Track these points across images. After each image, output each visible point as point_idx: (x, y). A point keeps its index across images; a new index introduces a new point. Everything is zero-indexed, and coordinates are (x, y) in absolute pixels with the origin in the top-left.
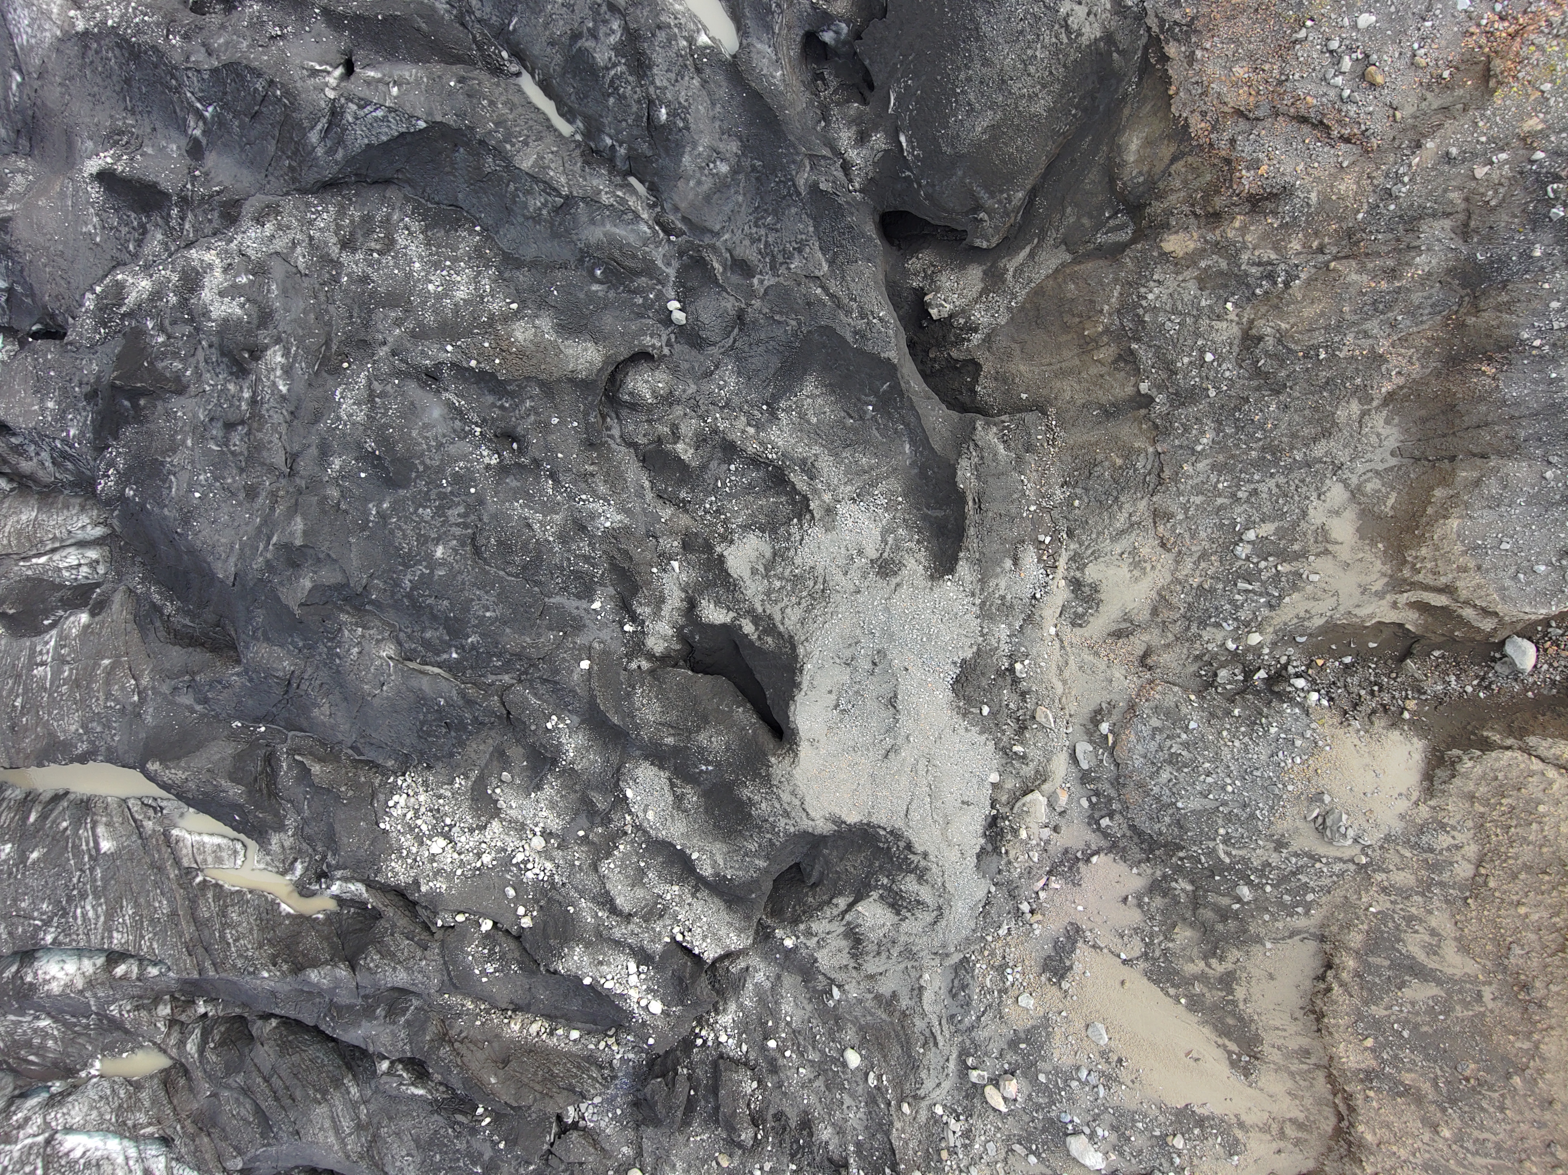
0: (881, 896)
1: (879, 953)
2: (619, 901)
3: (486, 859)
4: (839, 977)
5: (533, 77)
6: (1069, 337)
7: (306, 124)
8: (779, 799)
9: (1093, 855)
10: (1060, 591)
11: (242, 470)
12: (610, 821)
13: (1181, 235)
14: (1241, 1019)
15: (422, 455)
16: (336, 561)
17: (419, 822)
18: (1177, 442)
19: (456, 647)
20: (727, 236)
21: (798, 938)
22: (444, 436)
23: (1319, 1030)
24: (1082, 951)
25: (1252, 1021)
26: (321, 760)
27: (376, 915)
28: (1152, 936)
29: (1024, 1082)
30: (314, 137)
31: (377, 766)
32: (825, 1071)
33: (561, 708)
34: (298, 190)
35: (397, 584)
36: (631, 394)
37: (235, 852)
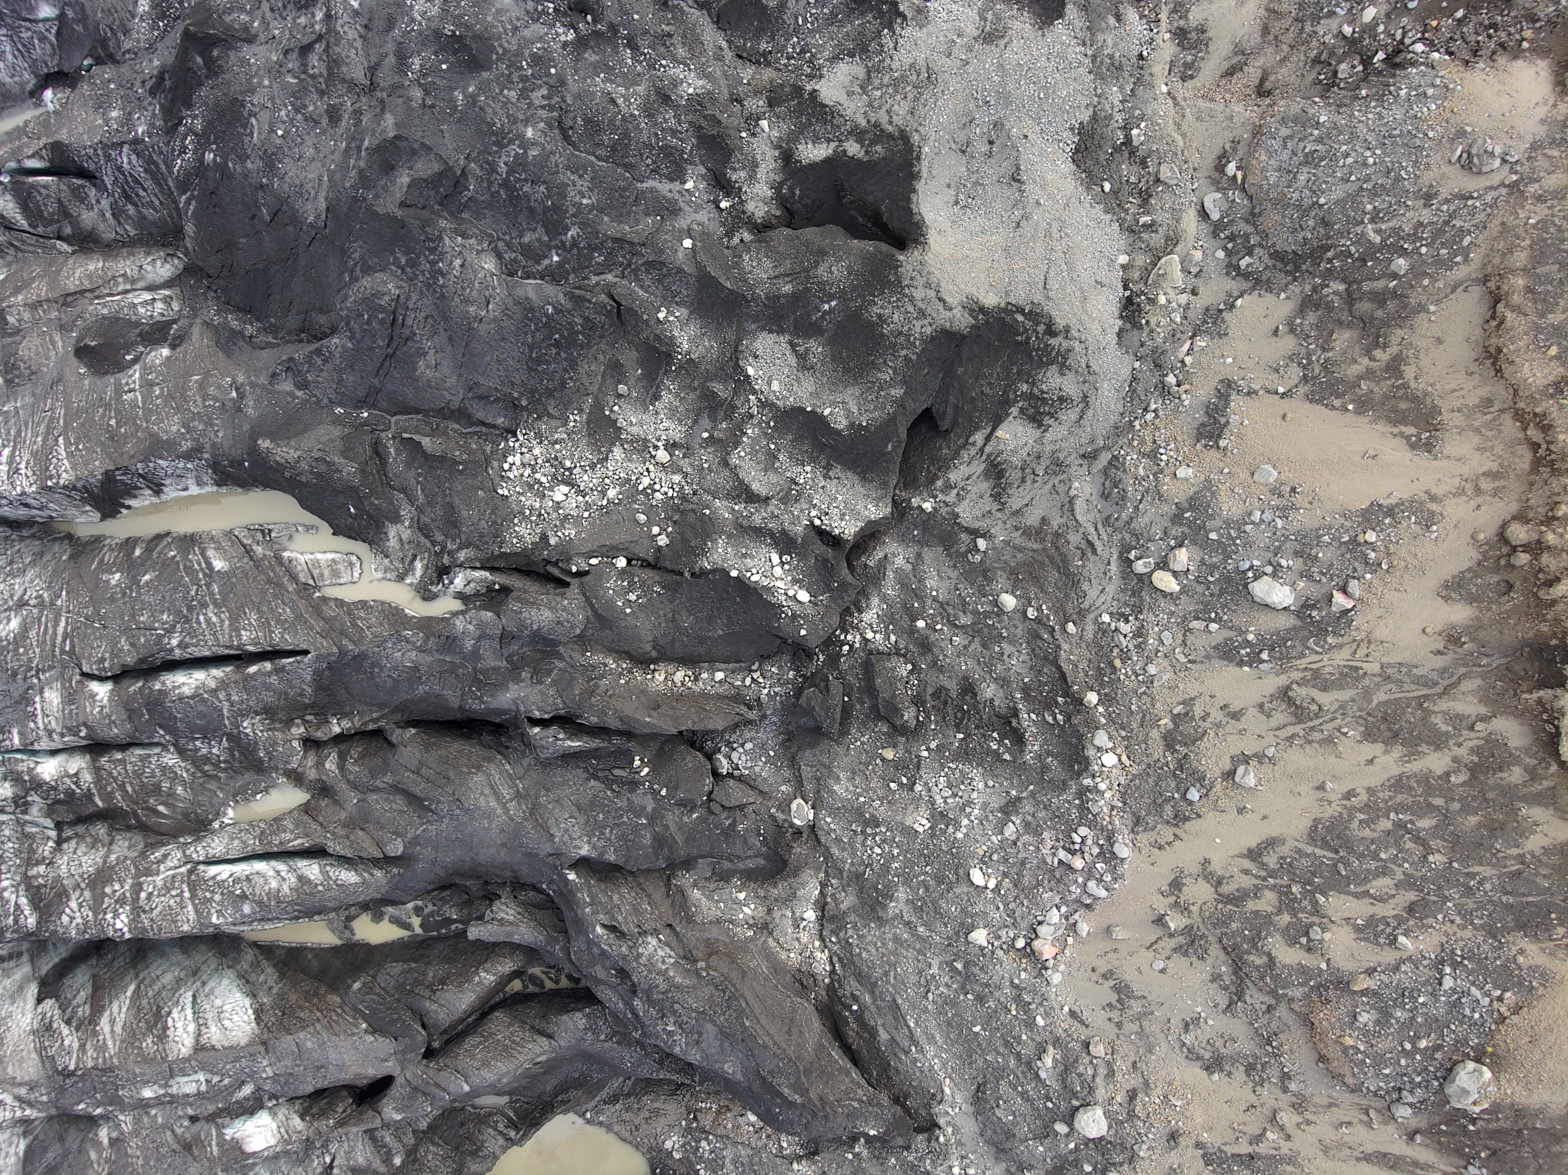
0: (1022, 411)
1: (1023, 480)
2: (755, 486)
3: (612, 493)
4: (985, 526)
8: (912, 299)
9: (1236, 300)
10: (1166, 45)
11: (322, 93)
12: (734, 408)
14: (1415, 399)
15: (500, 38)
16: (429, 149)
17: (538, 476)
19: (557, 247)
21: (936, 497)
22: (518, 19)
23: (1498, 371)
24: (1237, 402)
25: (1426, 394)
26: (428, 435)
28: (1309, 356)
29: (1194, 549)
32: (980, 631)
33: (670, 299)
35: (493, 170)
37: (351, 564)
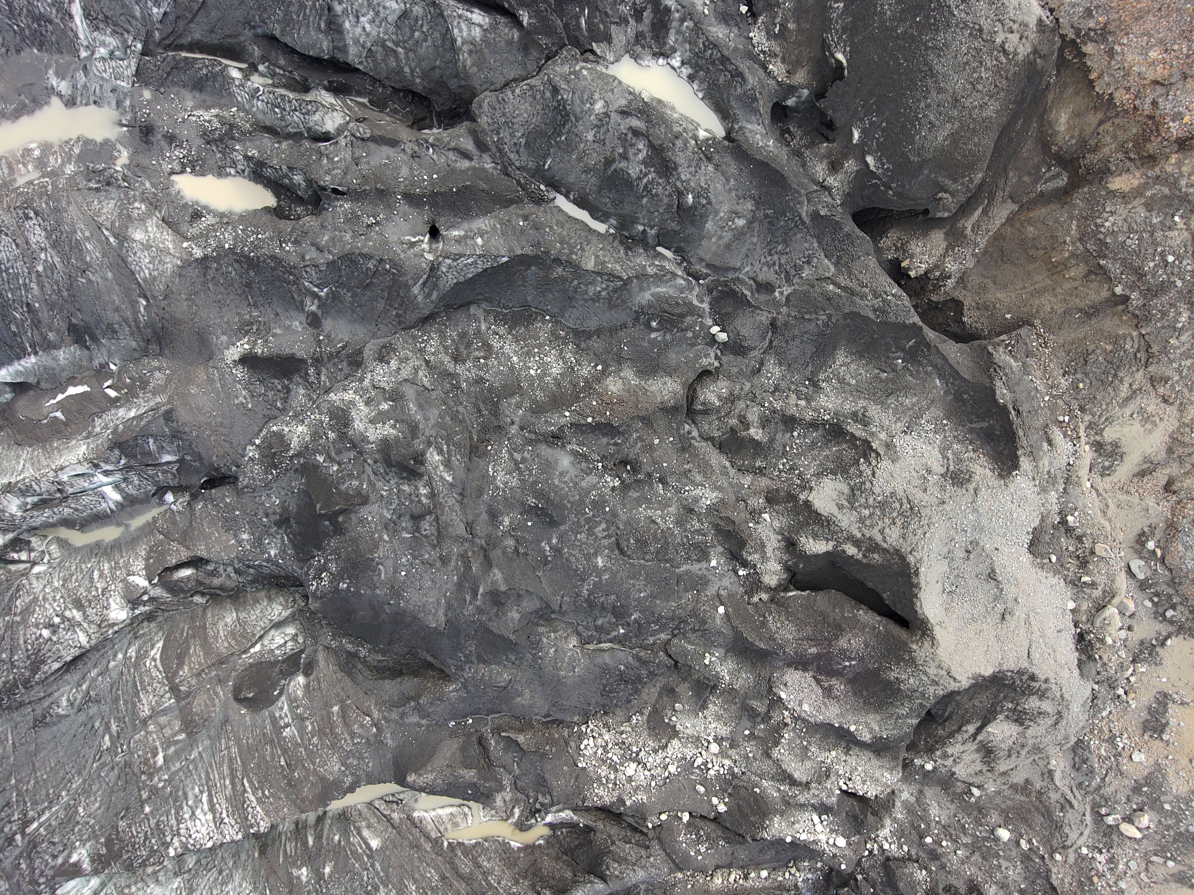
0: (1007, 717)
1: (1009, 756)
2: (796, 774)
3: (672, 769)
4: (978, 780)
5: (567, 196)
6: (1037, 265)
7: (411, 282)
8: (926, 673)
9: (1166, 639)
10: (1087, 453)
11: (434, 546)
12: (770, 718)
13: (1125, 176)
15: (567, 495)
16: (533, 593)
17: (610, 755)
18: (1159, 325)
19: (623, 625)
20: (747, 269)
21: (935, 761)
22: (577, 476)
24: (1173, 709)
26: (521, 730)
27: (588, 830)
29: (1153, 814)
30: (416, 290)
31: (561, 722)
32: (979, 849)
33: (712, 646)
34: (404, 329)
35: (578, 595)
36: (703, 404)
37: (465, 815)
